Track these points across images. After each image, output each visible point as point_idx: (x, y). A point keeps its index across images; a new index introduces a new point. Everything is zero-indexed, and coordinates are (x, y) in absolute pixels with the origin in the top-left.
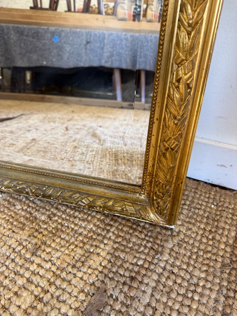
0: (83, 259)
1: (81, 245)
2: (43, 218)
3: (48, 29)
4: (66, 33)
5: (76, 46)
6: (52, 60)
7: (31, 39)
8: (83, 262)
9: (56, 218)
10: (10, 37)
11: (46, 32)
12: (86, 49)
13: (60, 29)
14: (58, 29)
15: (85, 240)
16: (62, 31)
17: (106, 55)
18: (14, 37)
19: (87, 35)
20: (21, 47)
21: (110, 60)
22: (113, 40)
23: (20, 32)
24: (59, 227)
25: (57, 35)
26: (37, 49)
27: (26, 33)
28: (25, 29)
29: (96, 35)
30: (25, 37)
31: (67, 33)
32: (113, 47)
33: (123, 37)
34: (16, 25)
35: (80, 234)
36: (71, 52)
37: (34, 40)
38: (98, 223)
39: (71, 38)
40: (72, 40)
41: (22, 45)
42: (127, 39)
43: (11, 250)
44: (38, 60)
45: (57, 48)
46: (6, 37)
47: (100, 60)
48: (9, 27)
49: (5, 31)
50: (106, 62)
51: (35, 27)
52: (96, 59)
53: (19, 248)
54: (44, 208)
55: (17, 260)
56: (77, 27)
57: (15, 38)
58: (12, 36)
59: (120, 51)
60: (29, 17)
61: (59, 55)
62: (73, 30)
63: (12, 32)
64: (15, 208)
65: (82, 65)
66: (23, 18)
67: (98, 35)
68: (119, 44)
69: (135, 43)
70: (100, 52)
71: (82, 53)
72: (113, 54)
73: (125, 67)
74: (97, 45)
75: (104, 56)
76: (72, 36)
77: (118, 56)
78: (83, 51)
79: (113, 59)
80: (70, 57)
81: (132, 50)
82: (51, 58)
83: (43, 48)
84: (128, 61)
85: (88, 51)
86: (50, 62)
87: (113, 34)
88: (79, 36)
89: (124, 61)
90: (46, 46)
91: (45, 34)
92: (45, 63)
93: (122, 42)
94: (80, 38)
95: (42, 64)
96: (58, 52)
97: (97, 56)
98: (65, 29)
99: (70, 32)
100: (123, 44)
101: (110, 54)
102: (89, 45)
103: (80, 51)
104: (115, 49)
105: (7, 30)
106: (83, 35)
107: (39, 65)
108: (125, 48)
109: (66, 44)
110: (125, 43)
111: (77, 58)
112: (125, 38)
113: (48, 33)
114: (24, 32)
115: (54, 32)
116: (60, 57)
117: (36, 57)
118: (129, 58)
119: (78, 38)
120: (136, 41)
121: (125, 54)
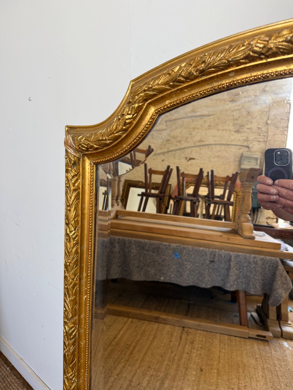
3: (169, 245)
4: (188, 251)
5: (197, 264)
6: (170, 276)
7: (151, 253)
10: (131, 250)
11: (167, 248)
12: (209, 268)
13: (182, 246)
14: (180, 246)
16: (184, 248)
17: (232, 278)
18: (134, 251)
19: (211, 254)
20: (139, 261)
21: (236, 283)
22: (240, 262)
23: (142, 247)
25: (178, 252)
26: (156, 263)
27: (147, 248)
28: (146, 244)
29: (221, 255)
30: (145, 252)
31: (190, 251)
32: (240, 269)
33: (252, 260)
34: (138, 239)
36: (192, 269)
37: (154, 254)
39: (192, 257)
40: (194, 258)
41: (142, 259)
42: (256, 263)
44: (155, 274)
45: (176, 264)
46: (126, 250)
48: (131, 241)
49: (127, 244)
50: (231, 286)
51: (156, 242)
56: (200, 246)
57: (135, 252)
58: (132, 250)
59: (248, 274)
61: (179, 271)
62: (196, 248)
63: (134, 246)
65: (203, 286)
67: (223, 256)
68: (247, 267)
69: (265, 266)
70: (225, 272)
71: (205, 273)
72: (240, 276)
73: (253, 291)
74: (222, 265)
75: (230, 280)
76: (194, 254)
77: (244, 278)
78: (206, 271)
79: (239, 281)
80: (190, 274)
81: (261, 273)
82: (169, 274)
83: (162, 263)
84: (257, 285)
85: (211, 271)
86: (168, 278)
87: (239, 256)
88: (201, 255)
89: (252, 285)
90: (165, 262)
91: (166, 250)
92: (162, 278)
93: (251, 265)
94: (203, 257)
95: (159, 279)
96: (177, 268)
97: (220, 276)
98: (187, 246)
99: (192, 250)
100: (252, 267)
101: (236, 277)
102: (212, 264)
103: (202, 271)
104: (241, 270)
105: (129, 243)
106: (206, 255)
107: (156, 280)
108: (254, 272)
109: (187, 262)
110: (254, 266)
111: (198, 276)
112: (254, 261)
113: (170, 250)
114: (145, 246)
115: (175, 249)
116: (179, 273)
117: (153, 271)
118: (259, 282)
119: (201, 257)
120: (267, 264)
121: (254, 278)
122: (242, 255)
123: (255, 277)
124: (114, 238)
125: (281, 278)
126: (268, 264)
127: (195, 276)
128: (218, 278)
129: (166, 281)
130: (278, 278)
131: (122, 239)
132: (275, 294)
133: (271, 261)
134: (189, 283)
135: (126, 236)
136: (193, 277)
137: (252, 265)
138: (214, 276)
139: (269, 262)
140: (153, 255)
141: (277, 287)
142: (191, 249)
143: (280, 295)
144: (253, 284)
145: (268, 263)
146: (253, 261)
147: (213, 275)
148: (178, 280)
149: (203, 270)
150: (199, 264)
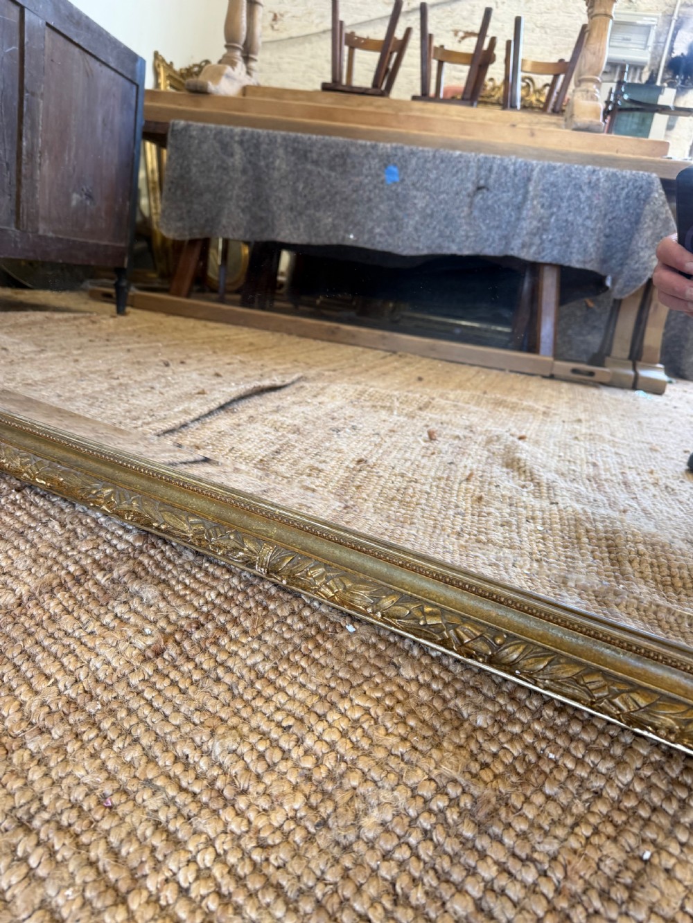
0: (627, 878)
1: (610, 830)
2: (481, 720)
3: (374, 147)
4: (422, 160)
5: (442, 197)
6: (371, 231)
7: (325, 172)
8: (629, 888)
9: (517, 729)
10: (273, 163)
11: (367, 155)
12: (471, 205)
13: (407, 148)
14: (402, 148)
15: (620, 818)
16: (412, 153)
17: (527, 225)
18: (282, 163)
19: (479, 168)
20: (295, 191)
21: (537, 240)
22: (553, 185)
23: (301, 153)
24: (532, 757)
25: (395, 165)
26: (338, 198)
27: (315, 156)
28: (313, 144)
29: (506, 169)
30: (309, 166)
31: (426, 161)
32: (550, 206)
33: (585, 178)
34: (292, 134)
35: (598, 795)
36: (429, 211)
37: (333, 174)
38: (647, 772)
39: (432, 176)
40: (437, 179)
41: (301, 186)
42: (593, 186)
43: (420, 802)
44: (335, 227)
45: (389, 199)
46: (262, 163)
47: (506, 239)
48: (275, 137)
49: (264, 147)
50: (523, 246)
51: (340, 139)
52: (496, 235)
53: (441, 803)
54: (477, 690)
55: (438, 836)
56: (454, 147)
57: (284, 166)
58: (277, 162)
59: (570, 218)
60: (328, 114)
61: (394, 219)
62: (444, 152)
63: (281, 152)
64: (398, 675)
65: (453, 249)
66: (311, 117)
67: (511, 168)
68: (570, 198)
69: (618, 196)
70: (511, 216)
71: (459, 217)
72: (548, 223)
73: (578, 261)
74: (505, 195)
75: (522, 229)
76: (437, 168)
77: (559, 229)
78: (463, 211)
79: (544, 237)
80: (422, 224)
81: (605, 215)
82: (370, 224)
83: (354, 196)
84: (590, 245)
85: (476, 213)
86: (366, 237)
87: (554, 168)
88: (455, 170)
89: (577, 245)
90: (361, 192)
91: (365, 161)
92: (352, 236)
93: (580, 193)
94: (459, 175)
95: (344, 238)
96: (391, 210)
97: (498, 227)
98: (420, 148)
99: (434, 156)
100: (583, 197)
101: (539, 225)
102: (480, 196)
103: (454, 212)
104: (555, 210)
105: (268, 144)
106: (468, 168)
107: (334, 242)
108: (587, 209)
109: (417, 190)
110: (588, 193)
111: (442, 228)
112: (590, 183)
113: (374, 158)
114: (311, 151)
115: (388, 156)
116: (394, 223)
117: (330, 220)
118: (595, 237)
119: (454, 175)
120: (623, 189)
121: (583, 225)
122: (560, 167)
123: (589, 223)
124: (231, 130)
125: (655, 224)
126: (626, 190)
127: (434, 228)
128: (493, 233)
129: (361, 244)
130: (647, 221)
131: (252, 134)
132: (632, 263)
133: (636, 181)
134: (418, 249)
135: (261, 127)
136: (429, 231)
137: (583, 191)
138: (484, 228)
139: (631, 184)
140: (329, 176)
141: (640, 244)
142: (431, 154)
143: (643, 264)
144: (580, 242)
145: (628, 185)
146: (587, 181)
147: (481, 225)
148: (390, 241)
149: (457, 208)
150: (448, 194)
